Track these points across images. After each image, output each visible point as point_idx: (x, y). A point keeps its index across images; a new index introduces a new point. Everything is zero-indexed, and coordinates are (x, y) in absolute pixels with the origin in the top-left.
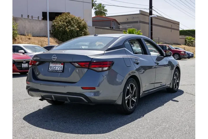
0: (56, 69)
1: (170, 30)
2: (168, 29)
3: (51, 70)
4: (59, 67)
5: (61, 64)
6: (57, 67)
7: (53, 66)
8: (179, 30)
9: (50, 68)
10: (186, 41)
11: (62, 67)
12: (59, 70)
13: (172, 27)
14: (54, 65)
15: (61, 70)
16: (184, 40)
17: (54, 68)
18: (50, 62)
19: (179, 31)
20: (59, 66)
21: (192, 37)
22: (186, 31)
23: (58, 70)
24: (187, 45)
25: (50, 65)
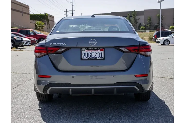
0: (93, 56)
1: (22, 14)
2: (20, 13)
3: (85, 57)
4: (97, 54)
5: (99, 50)
6: (94, 54)
7: (87, 52)
8: (29, 14)
9: (83, 56)
10: (36, 25)
11: (101, 53)
12: (98, 58)
13: (23, 11)
14: (90, 52)
15: (102, 57)
16: (34, 25)
17: (90, 54)
18: (81, 48)
19: (29, 16)
20: (97, 52)
21: (42, 22)
22: (37, 15)
23: (96, 58)
24: (37, 30)
25: (83, 52)
